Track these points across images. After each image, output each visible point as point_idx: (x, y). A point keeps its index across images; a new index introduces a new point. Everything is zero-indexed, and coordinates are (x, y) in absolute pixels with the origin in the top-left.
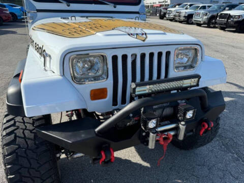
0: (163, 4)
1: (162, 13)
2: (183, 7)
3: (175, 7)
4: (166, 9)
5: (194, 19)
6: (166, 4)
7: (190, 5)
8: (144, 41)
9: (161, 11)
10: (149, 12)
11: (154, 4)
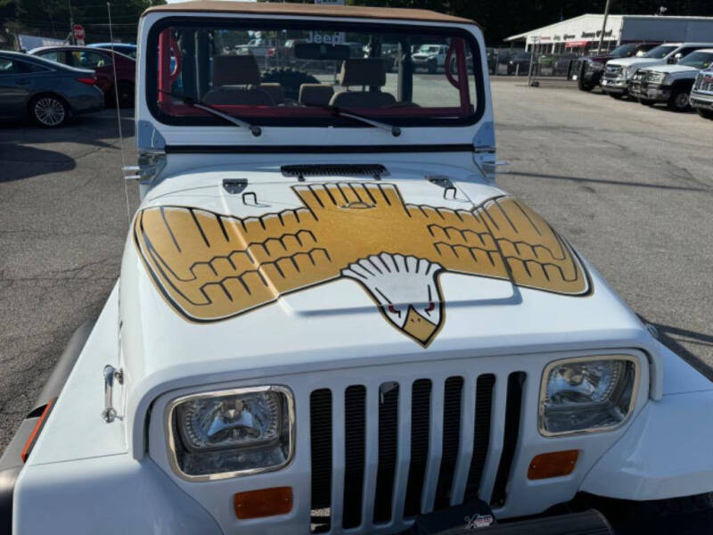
0: (597, 39)
1: (589, 73)
2: (659, 56)
3: (633, 54)
4: (604, 61)
5: (693, 96)
6: (606, 39)
7: (685, 51)
8: (425, 343)
9: (585, 65)
10: (550, 65)
11: (568, 40)
